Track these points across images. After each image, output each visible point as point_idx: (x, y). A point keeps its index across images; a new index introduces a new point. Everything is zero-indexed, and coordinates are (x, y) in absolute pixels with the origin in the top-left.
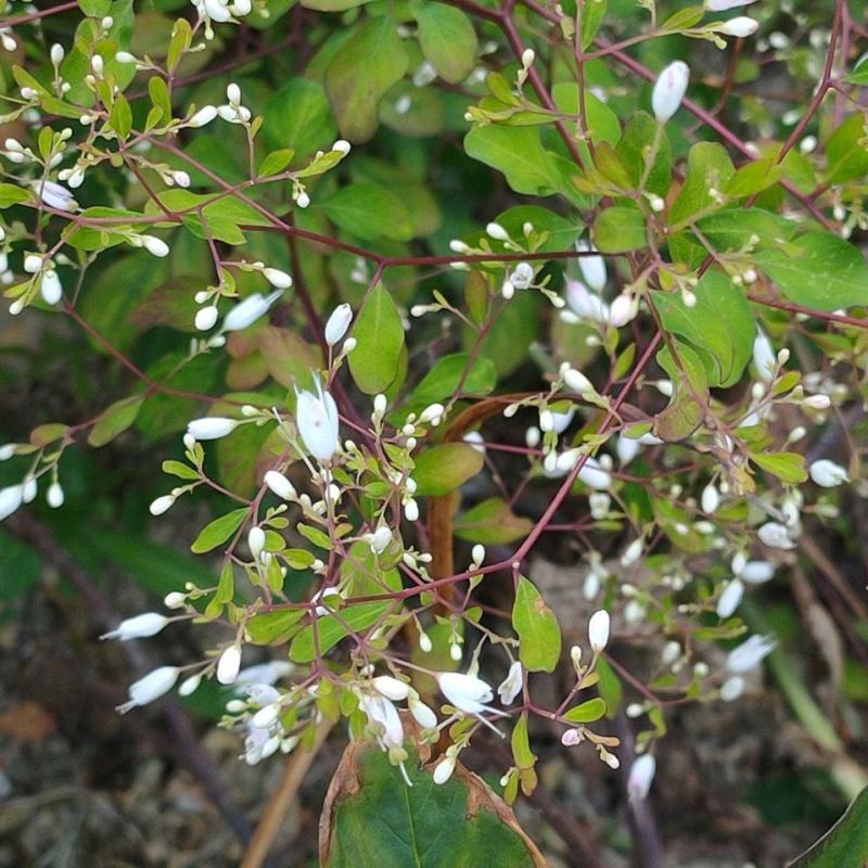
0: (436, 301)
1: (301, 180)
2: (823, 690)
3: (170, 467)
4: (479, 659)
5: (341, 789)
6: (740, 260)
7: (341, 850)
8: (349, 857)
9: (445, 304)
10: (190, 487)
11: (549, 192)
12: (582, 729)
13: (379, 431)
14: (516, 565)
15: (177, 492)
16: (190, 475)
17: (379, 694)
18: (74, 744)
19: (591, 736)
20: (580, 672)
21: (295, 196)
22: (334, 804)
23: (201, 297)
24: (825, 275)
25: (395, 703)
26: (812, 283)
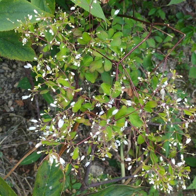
0: (89, 101)
1: (74, 91)
2: (125, 152)
3: (45, 110)
4: (71, 148)
5: (46, 159)
6: (114, 133)
7: (42, 165)
8: (43, 167)
9: (89, 102)
10: (46, 114)
11: (108, 95)
12: (75, 169)
13: (72, 117)
14: (78, 145)
15: (44, 114)
16: (47, 112)
17: (52, 157)
18: (25, 109)
19: (75, 170)
20: (78, 162)
21: (73, 93)
22: (44, 160)
23: (56, 99)
24: (136, 121)
25: (54, 159)
26: (134, 121)
